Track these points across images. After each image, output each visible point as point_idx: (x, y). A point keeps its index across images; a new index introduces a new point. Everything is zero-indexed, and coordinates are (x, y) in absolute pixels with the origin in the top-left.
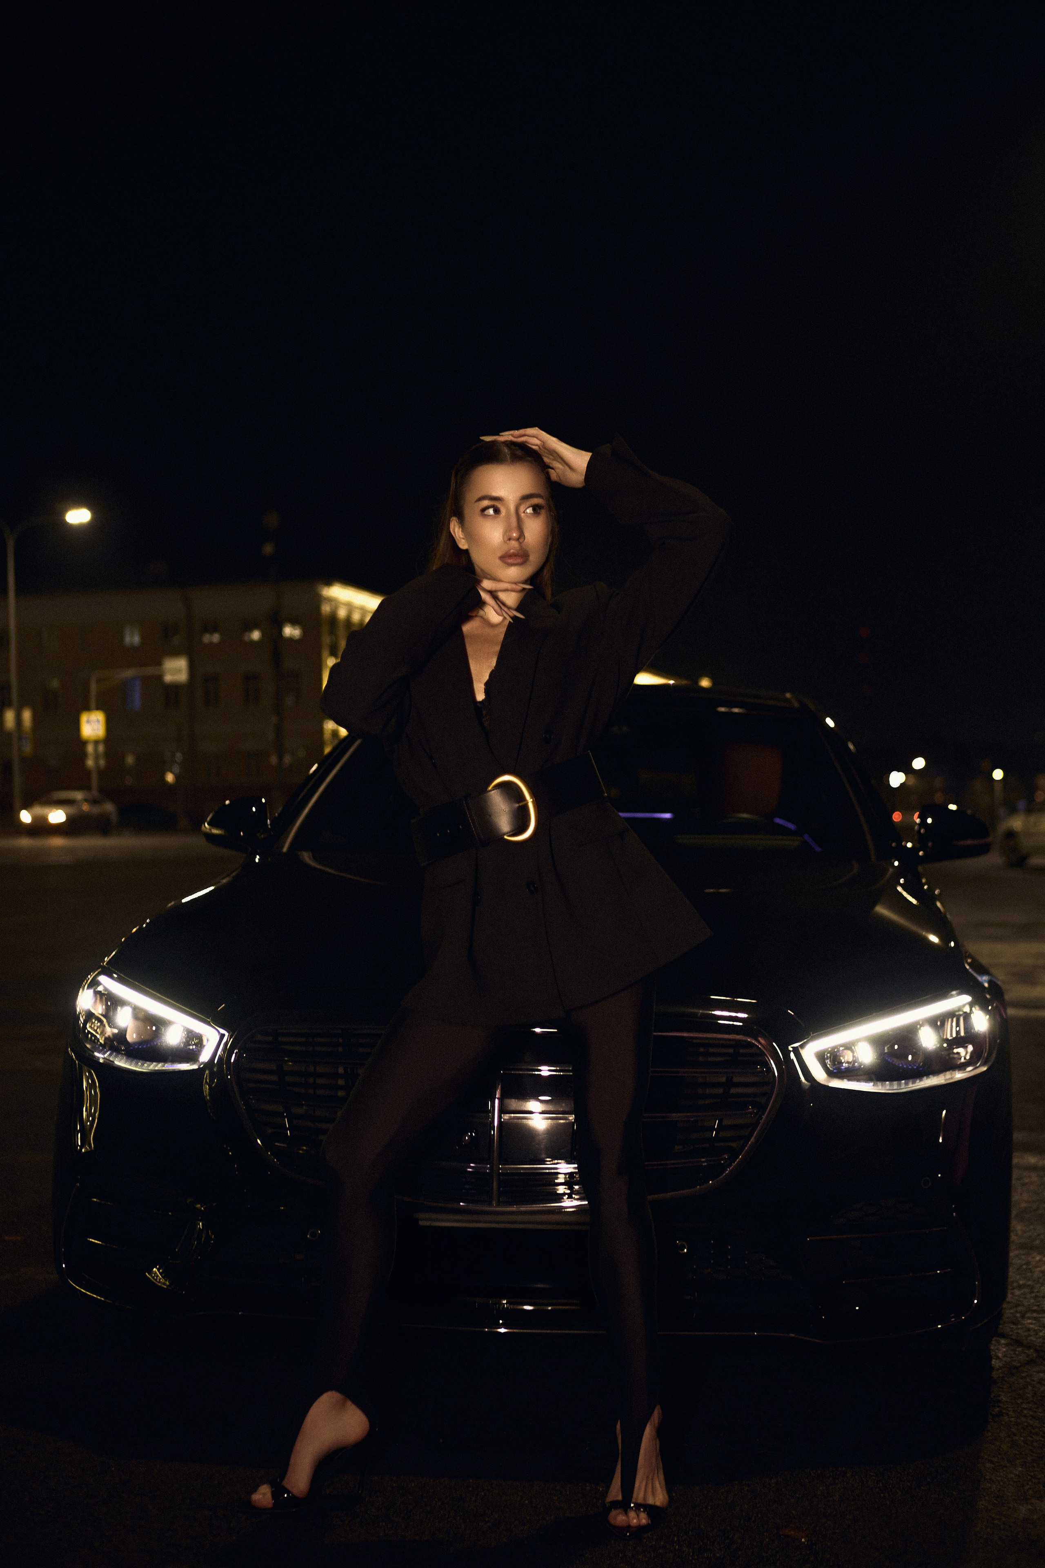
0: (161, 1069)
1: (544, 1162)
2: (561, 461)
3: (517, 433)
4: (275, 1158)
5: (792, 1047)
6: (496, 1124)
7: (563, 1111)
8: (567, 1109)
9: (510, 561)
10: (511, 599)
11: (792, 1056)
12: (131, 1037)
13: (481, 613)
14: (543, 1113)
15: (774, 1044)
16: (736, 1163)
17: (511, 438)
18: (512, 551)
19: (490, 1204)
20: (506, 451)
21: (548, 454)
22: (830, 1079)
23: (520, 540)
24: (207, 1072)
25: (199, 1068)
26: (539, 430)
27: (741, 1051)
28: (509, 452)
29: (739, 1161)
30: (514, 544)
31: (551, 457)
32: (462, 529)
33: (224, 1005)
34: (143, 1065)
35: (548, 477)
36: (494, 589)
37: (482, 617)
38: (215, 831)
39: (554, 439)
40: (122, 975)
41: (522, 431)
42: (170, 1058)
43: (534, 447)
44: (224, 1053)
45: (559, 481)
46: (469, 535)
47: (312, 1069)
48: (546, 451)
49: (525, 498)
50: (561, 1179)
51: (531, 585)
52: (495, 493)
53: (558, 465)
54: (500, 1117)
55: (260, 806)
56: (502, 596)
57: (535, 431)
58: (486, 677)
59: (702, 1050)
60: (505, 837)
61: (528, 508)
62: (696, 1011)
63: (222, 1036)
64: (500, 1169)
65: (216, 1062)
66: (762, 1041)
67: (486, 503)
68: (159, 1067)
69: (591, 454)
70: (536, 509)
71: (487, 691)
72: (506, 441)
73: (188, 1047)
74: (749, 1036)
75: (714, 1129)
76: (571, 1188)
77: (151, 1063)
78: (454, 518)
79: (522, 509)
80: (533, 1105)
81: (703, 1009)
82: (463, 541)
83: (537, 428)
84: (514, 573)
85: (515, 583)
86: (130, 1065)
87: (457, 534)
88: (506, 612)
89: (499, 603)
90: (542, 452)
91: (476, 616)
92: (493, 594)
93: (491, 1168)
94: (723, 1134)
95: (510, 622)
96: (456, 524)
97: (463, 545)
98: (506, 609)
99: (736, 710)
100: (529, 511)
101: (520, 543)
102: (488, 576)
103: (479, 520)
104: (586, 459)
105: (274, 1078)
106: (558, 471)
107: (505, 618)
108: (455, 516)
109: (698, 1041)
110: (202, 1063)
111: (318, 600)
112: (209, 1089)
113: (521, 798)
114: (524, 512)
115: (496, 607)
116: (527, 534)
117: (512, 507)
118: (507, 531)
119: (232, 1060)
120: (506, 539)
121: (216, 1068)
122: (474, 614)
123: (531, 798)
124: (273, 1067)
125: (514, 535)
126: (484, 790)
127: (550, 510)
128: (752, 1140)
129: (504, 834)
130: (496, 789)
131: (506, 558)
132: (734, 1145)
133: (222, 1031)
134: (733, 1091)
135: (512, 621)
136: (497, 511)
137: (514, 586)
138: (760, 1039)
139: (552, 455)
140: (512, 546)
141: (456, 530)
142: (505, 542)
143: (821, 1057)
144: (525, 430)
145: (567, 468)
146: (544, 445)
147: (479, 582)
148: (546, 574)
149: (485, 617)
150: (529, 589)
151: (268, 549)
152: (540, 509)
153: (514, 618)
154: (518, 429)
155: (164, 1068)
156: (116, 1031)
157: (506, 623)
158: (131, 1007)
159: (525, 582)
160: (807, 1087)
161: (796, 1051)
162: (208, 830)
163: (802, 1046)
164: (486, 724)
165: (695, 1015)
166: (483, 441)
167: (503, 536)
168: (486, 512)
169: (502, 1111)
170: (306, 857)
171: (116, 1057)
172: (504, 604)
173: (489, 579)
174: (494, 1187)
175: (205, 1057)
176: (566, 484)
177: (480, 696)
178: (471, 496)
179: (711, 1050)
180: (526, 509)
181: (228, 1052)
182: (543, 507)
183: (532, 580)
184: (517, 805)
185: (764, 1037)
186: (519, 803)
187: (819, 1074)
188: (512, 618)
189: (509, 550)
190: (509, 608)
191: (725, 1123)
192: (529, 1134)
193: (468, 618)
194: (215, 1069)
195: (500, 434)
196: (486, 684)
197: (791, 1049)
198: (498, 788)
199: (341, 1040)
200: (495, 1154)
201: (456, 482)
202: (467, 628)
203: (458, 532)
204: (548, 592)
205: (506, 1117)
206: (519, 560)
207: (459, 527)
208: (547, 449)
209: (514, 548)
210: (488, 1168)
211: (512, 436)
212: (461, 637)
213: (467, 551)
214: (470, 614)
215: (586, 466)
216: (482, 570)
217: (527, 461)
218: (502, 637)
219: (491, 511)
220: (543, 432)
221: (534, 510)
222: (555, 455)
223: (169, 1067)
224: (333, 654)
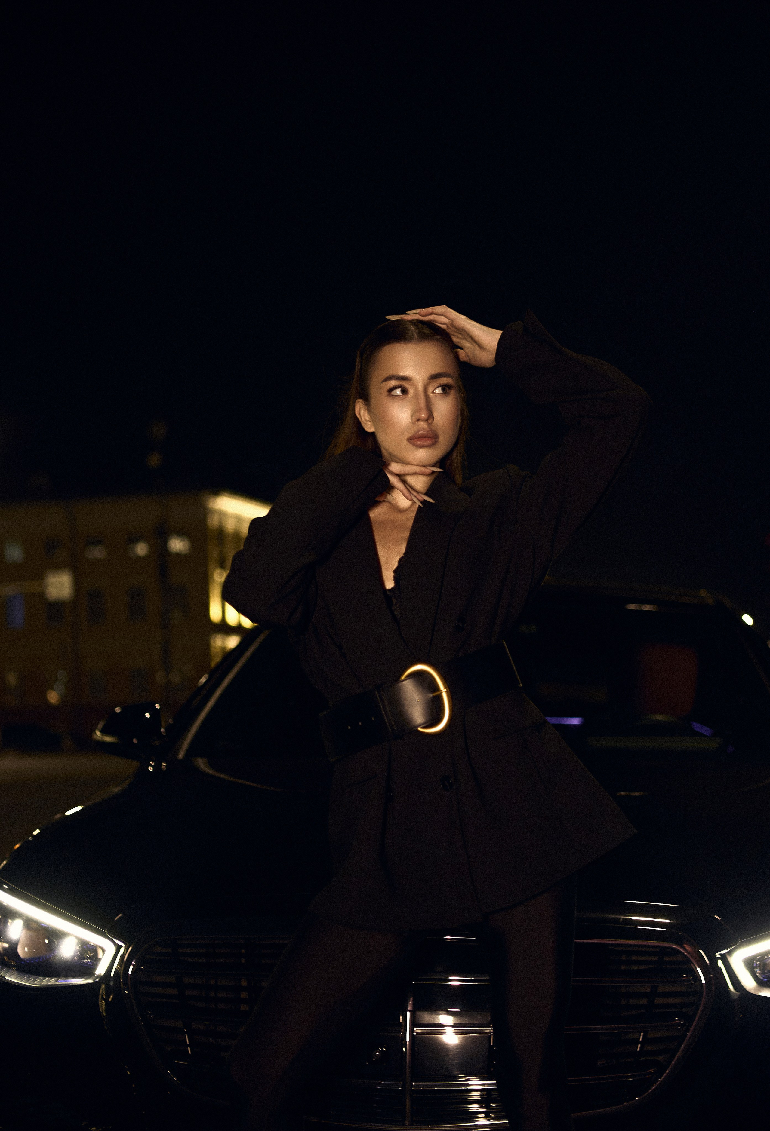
0: (54, 984)
1: (456, 1079)
2: (470, 340)
3: (424, 311)
4: (175, 1077)
5: (719, 954)
6: (408, 1039)
7: (478, 1024)
8: (482, 1022)
9: (418, 443)
10: (420, 483)
11: (720, 963)
12: (22, 951)
13: (389, 498)
14: (453, 1026)
15: (701, 951)
16: (663, 1078)
17: (418, 317)
18: (421, 432)
19: (404, 1125)
20: (413, 329)
21: (456, 332)
22: (760, 988)
23: (429, 421)
24: (103, 986)
25: (95, 983)
26: (447, 308)
27: (667, 959)
28: (417, 331)
29: (665, 1076)
30: (422, 424)
31: (460, 336)
32: (369, 413)
33: (120, 915)
34: (35, 980)
35: (457, 357)
36: (402, 472)
37: (389, 502)
38: (108, 739)
39: (463, 317)
40: (13, 886)
41: (429, 310)
42: (64, 972)
43: (442, 326)
44: (121, 966)
45: (468, 361)
46: (375, 417)
47: (213, 982)
48: (454, 329)
49: (434, 377)
50: (476, 1096)
51: (440, 468)
52: (403, 373)
53: (466, 344)
54: (412, 1031)
55: (154, 712)
56: (410, 480)
57: (443, 309)
58: (395, 565)
59: (624, 958)
60: (420, 729)
61: (437, 388)
62: (617, 916)
63: (119, 948)
64: (412, 1086)
65: (112, 975)
66: (688, 948)
67: (393, 383)
68: (52, 982)
69: (502, 332)
70: (446, 388)
71: (396, 579)
72: (413, 320)
73: (82, 961)
74: (674, 942)
75: (638, 1042)
76: (488, 1107)
77: (43, 978)
78: (359, 400)
79: (430, 389)
80: (444, 1019)
81: (623, 915)
82: (369, 423)
83: (445, 306)
84: (422, 455)
85: (424, 466)
86: (22, 981)
87: (362, 416)
88: (415, 496)
89: (408, 487)
90: (450, 331)
91: (384, 501)
92: (401, 477)
93: (403, 1086)
94: (649, 1048)
95: (419, 506)
96: (362, 406)
97: (369, 428)
98: (415, 493)
99: (647, 608)
100: (438, 391)
101: (429, 424)
102: (397, 460)
103: (385, 399)
104: (496, 337)
105: (174, 991)
106: (467, 350)
107: (414, 502)
108: (361, 398)
109: (621, 949)
110: (98, 976)
111: (205, 512)
112: (105, 1005)
113: (435, 688)
114: (433, 392)
115: (405, 491)
116: (436, 415)
117: (420, 387)
118: (415, 412)
119: (130, 972)
120: (415, 419)
121: (112, 982)
122: (381, 499)
123: (445, 688)
124: (172, 980)
125: (423, 415)
126: (397, 679)
127: (460, 391)
128: (680, 1053)
129: (418, 726)
130: (409, 679)
131: (415, 440)
132: (660, 1059)
133: (119, 943)
134: (658, 1001)
135: (421, 505)
136: (404, 391)
137: (422, 469)
138: (685, 945)
139: (461, 334)
140: (420, 426)
141: (362, 412)
142: (413, 423)
143: (750, 964)
144: (433, 307)
145: (477, 347)
146: (453, 324)
147: (386, 465)
148: (457, 458)
149: (393, 502)
150: (439, 472)
151: (154, 460)
152: (449, 389)
153: (424, 502)
154: (425, 307)
155: (57, 983)
156: (6, 945)
157: (416, 507)
158: (23, 919)
159: (434, 465)
160: (736, 997)
161: (724, 958)
162: (100, 739)
163: (730, 953)
164: (396, 612)
165: (617, 921)
166: (389, 320)
167: (412, 417)
168: (393, 393)
169: (414, 1025)
170: (201, 764)
171: (6, 972)
172: (413, 488)
173: (397, 462)
174: (407, 1107)
175: (101, 970)
176: (476, 364)
177: (390, 584)
178: (376, 376)
179: (634, 958)
180: (435, 389)
181: (125, 964)
182: (453, 387)
183: (442, 462)
184: (431, 695)
185: (691, 945)
186: (432, 694)
187: (749, 983)
188: (421, 502)
189: (418, 431)
190: (418, 492)
191: (652, 1035)
192: (441, 1048)
193: (375, 503)
194: (111, 984)
195: (407, 313)
196: (395, 571)
197: (718, 956)
198: (411, 678)
199: (243, 951)
200: (408, 1071)
201: (362, 362)
202: (374, 514)
203: (364, 414)
204: (459, 479)
205: (418, 1031)
206: (428, 442)
207: (365, 409)
208: (456, 328)
209: (423, 429)
210: (399, 1086)
211: (419, 315)
212: (368, 524)
213: (373, 434)
214: (377, 499)
215: (497, 344)
216: (390, 454)
217: (435, 340)
218: (410, 523)
219: (398, 392)
220: (451, 310)
221: (443, 390)
222: (464, 333)
223: (62, 982)
224: (222, 565)
